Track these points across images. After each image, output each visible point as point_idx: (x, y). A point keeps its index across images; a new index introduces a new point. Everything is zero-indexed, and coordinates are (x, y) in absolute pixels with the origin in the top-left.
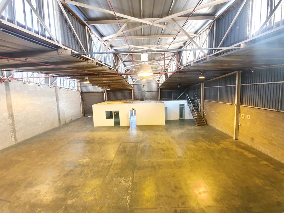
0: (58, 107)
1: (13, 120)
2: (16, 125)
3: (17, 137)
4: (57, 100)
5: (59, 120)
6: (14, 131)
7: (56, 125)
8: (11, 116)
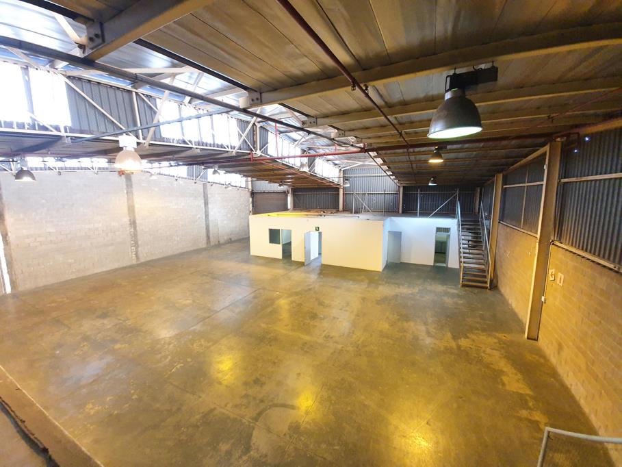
0: (207, 216)
1: (135, 228)
2: (139, 237)
3: (141, 255)
4: (206, 204)
5: (208, 237)
6: (136, 245)
7: (203, 244)
8: (133, 223)
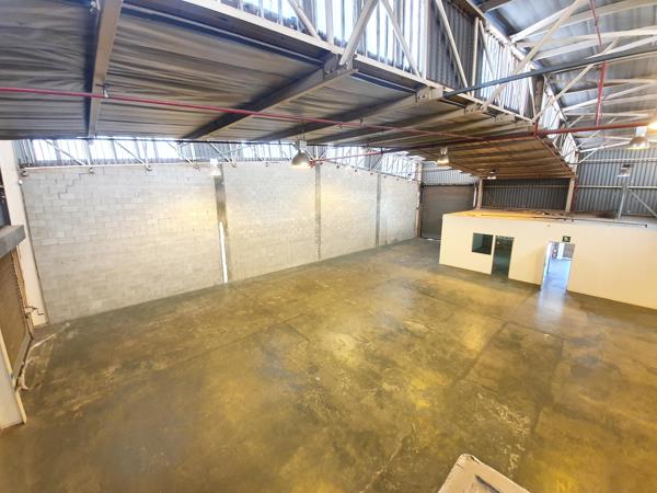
4: (378, 198)
5: (377, 236)
8: (318, 218)
